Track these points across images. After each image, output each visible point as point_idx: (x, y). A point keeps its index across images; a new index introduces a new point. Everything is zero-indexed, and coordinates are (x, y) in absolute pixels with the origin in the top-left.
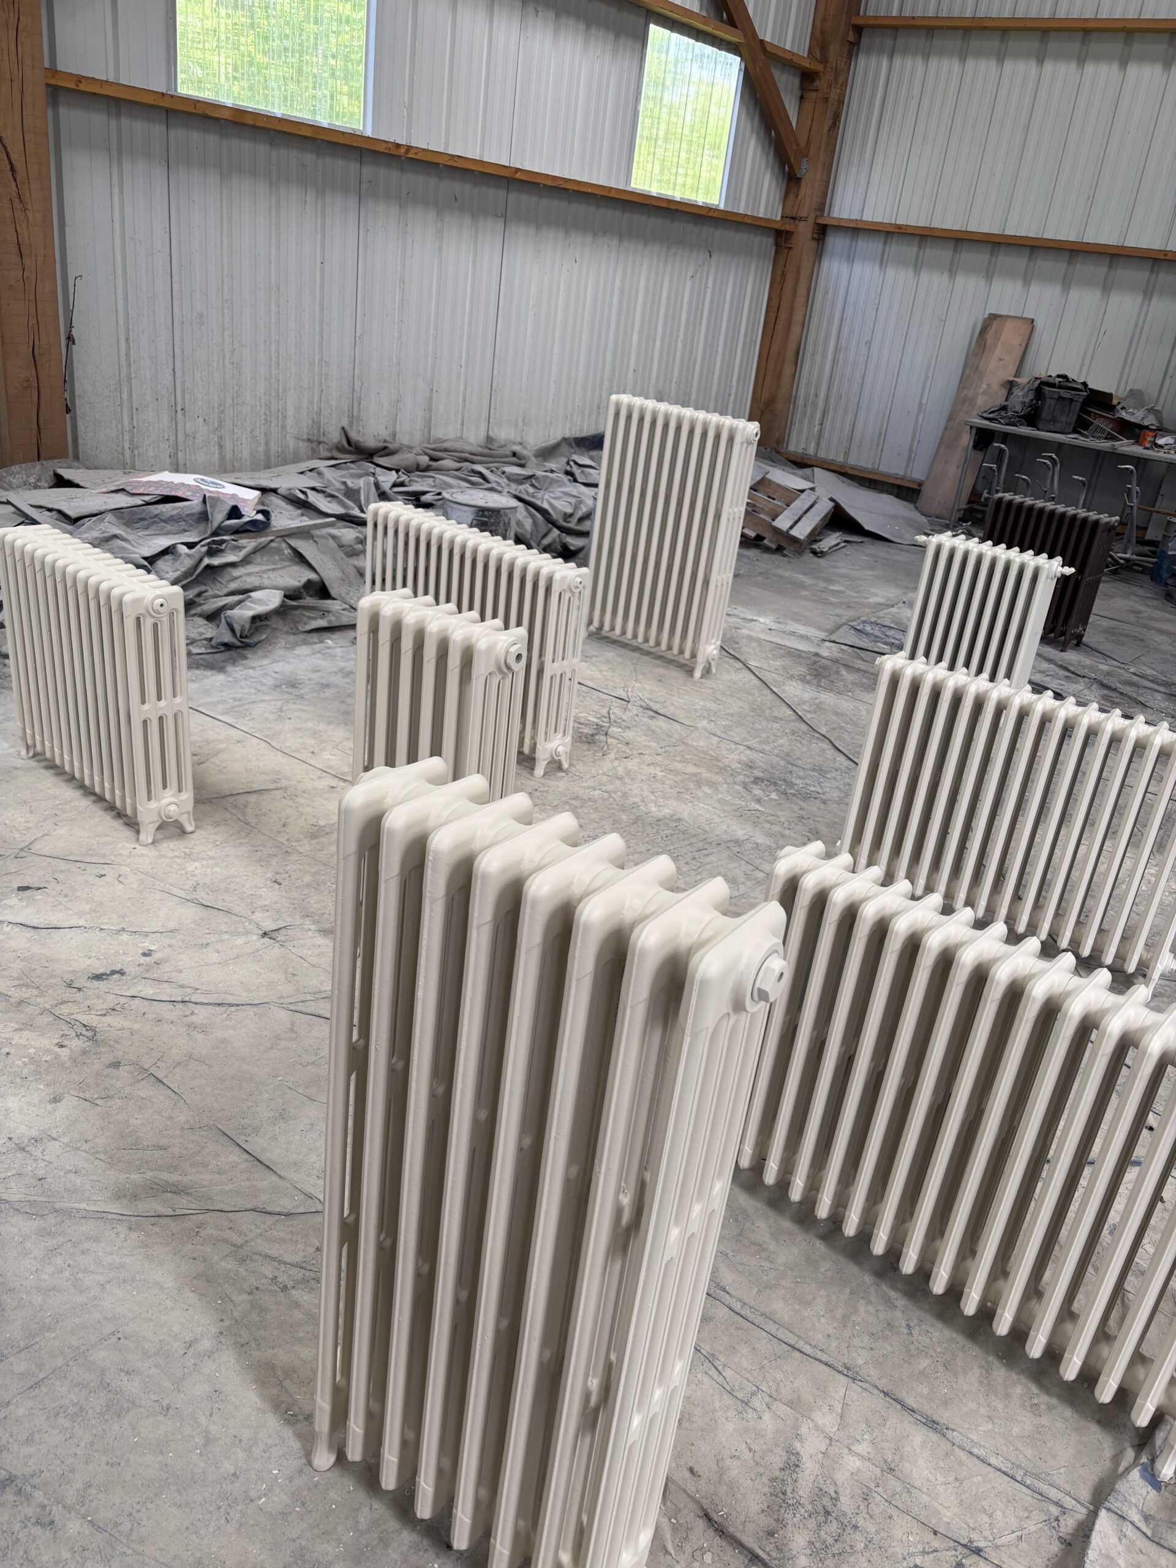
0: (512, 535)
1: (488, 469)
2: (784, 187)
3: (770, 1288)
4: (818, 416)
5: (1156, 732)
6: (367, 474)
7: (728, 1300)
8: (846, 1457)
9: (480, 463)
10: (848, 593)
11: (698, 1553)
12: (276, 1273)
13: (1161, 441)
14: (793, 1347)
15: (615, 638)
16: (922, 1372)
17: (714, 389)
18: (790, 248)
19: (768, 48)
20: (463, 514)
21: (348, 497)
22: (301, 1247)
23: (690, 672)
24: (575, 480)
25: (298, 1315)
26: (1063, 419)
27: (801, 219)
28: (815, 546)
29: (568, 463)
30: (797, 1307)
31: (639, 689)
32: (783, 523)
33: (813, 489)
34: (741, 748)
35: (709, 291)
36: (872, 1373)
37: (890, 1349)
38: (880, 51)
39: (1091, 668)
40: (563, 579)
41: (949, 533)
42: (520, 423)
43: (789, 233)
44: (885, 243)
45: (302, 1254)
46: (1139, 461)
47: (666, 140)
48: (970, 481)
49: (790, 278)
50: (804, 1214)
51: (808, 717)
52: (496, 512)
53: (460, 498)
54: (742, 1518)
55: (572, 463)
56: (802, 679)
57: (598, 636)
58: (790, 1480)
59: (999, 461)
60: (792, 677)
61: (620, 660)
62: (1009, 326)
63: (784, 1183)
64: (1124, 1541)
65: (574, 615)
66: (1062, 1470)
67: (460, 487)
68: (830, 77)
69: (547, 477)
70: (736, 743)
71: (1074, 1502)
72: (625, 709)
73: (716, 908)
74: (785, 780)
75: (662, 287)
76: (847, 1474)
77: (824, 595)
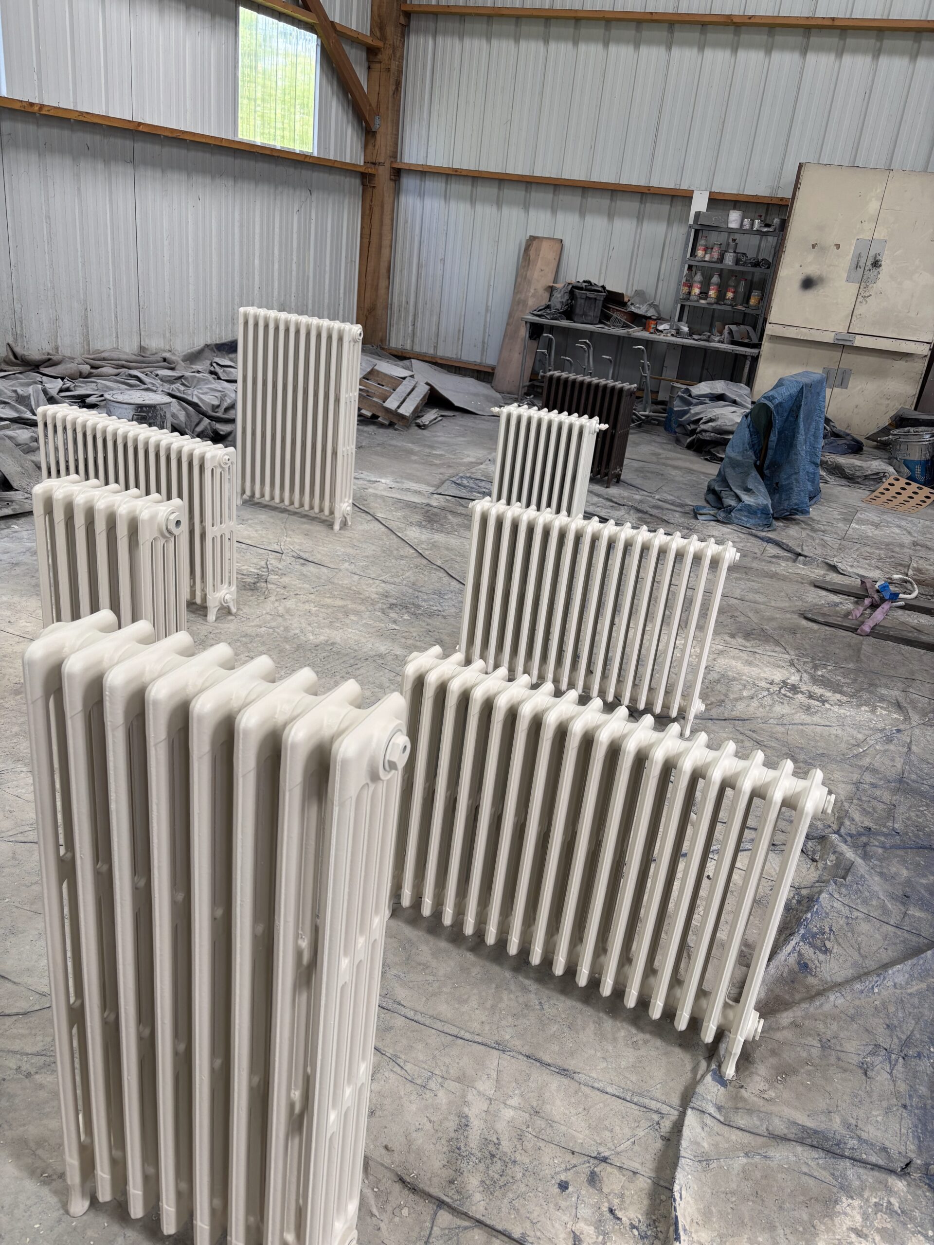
0: (169, 425)
1: (143, 373)
2: (363, 139)
3: (435, 996)
4: (411, 319)
5: (672, 540)
6: (35, 383)
7: (403, 1011)
8: (503, 1111)
9: (136, 368)
10: (447, 455)
11: (397, 1210)
12: (19, 1064)
13: (661, 328)
14: (456, 1037)
15: (266, 503)
16: (553, 1035)
17: (326, 301)
18: (374, 187)
19: (338, 28)
20: (124, 411)
21: (20, 403)
22: (39, 1038)
23: (331, 525)
24: (219, 378)
25: (43, 1094)
26: (591, 314)
27: (379, 164)
28: (418, 421)
29: (211, 365)
30: (456, 1006)
31: (290, 543)
32: (391, 403)
33: (412, 376)
34: (377, 582)
35: (313, 222)
36: (517, 1043)
37: (528, 1023)
38: (426, 32)
39: (629, 499)
40: (213, 458)
41: (516, 404)
42: (168, 335)
43: (372, 176)
44: (446, 183)
45: (41, 1044)
46: (648, 343)
47: (263, 100)
48: (529, 364)
49: (376, 210)
50: (456, 935)
51: (426, 553)
52: (152, 408)
53: (120, 398)
54: (429, 1175)
55: (215, 365)
56: (420, 525)
57: (251, 503)
58: (462, 1137)
59: (549, 348)
60: (411, 524)
61: (272, 520)
62: (545, 245)
63: (438, 913)
64: (706, 1129)
65: (226, 486)
66: (658, 1086)
67: (120, 389)
68: (389, 51)
69: (195, 377)
70: (373, 579)
71: (669, 1108)
72: (280, 560)
73: (352, 703)
74: (413, 604)
75: (274, 219)
76: (505, 1123)
77: (430, 459)
